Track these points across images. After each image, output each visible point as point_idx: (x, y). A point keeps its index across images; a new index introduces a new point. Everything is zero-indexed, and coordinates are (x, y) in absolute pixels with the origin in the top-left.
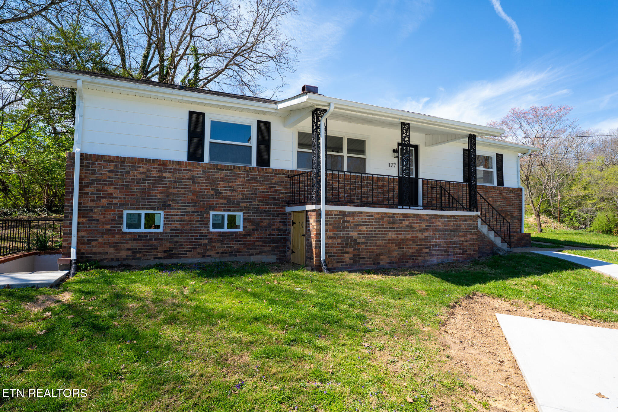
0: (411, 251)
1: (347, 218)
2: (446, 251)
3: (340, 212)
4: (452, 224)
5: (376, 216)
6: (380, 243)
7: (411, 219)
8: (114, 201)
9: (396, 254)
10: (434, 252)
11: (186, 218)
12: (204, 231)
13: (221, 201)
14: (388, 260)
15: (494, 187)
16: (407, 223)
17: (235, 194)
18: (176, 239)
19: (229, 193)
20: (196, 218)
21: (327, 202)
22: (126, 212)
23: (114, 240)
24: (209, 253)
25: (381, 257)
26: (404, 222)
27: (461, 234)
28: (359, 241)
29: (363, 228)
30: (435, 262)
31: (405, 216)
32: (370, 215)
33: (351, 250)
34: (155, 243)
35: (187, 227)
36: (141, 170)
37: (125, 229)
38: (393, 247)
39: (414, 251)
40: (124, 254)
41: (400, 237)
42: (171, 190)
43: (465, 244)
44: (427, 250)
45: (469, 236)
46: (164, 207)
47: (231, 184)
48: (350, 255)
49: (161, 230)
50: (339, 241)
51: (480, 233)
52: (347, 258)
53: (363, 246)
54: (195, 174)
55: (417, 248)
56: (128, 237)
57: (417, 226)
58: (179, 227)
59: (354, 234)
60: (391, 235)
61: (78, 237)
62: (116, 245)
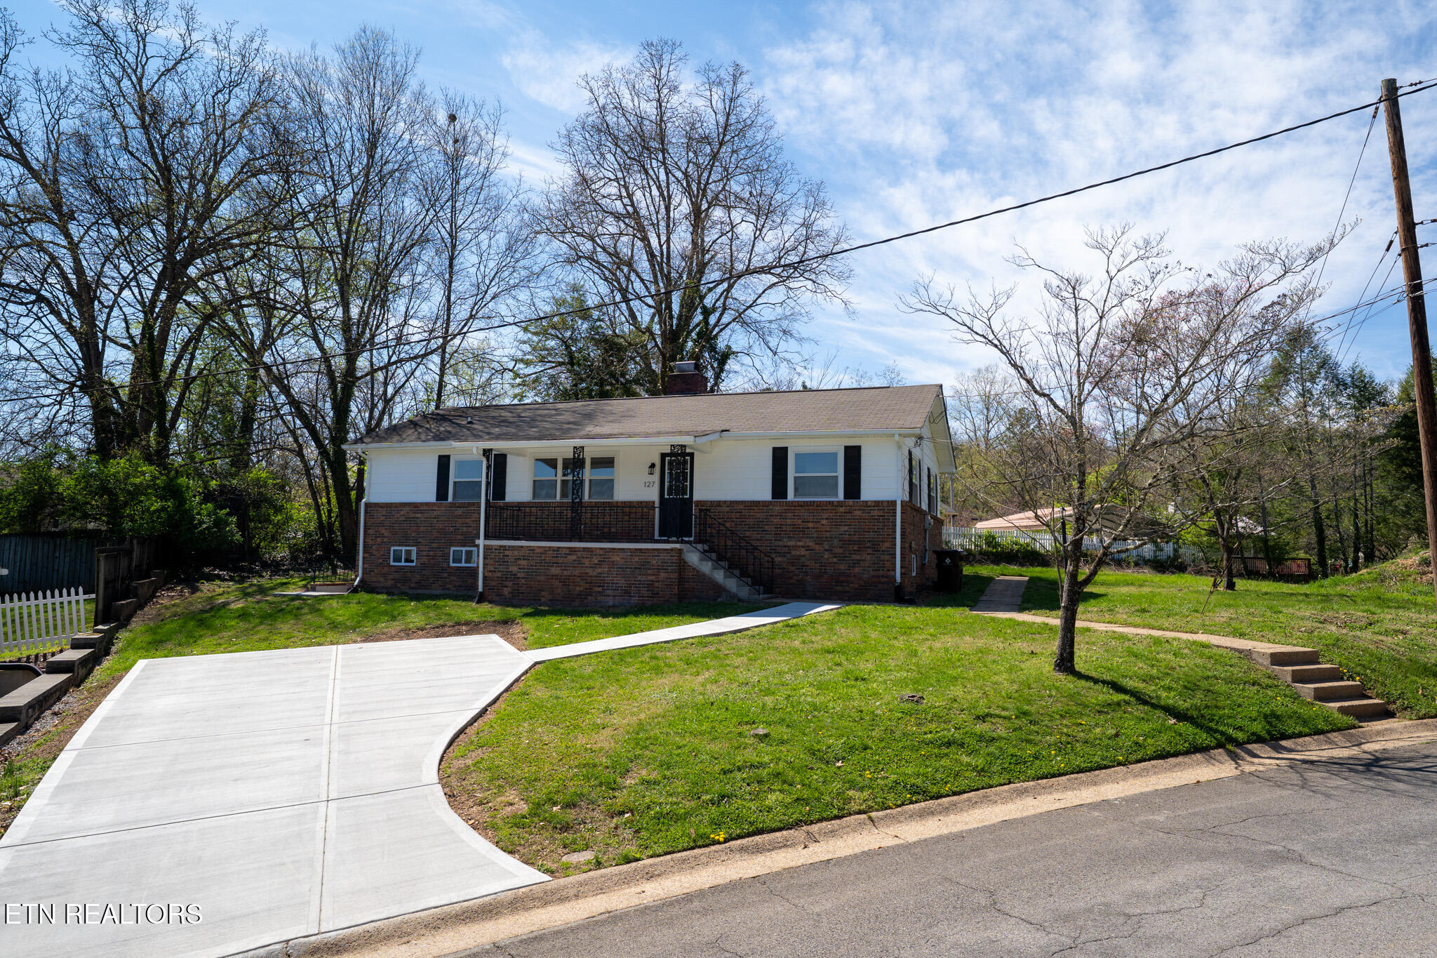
0: (578, 588)
1: (507, 553)
2: (627, 592)
3: (501, 546)
4: (636, 559)
5: (538, 551)
6: (542, 578)
7: (579, 554)
8: (385, 540)
9: (560, 591)
10: (610, 592)
11: (431, 553)
12: (445, 565)
13: (459, 537)
14: (550, 597)
15: (840, 504)
16: (574, 557)
17: (470, 529)
18: (424, 572)
19: (465, 529)
20: (439, 553)
21: (487, 537)
22: (393, 548)
23: (384, 571)
24: (448, 586)
25: (543, 593)
26: (569, 557)
27: (649, 572)
28: (519, 575)
29: (523, 562)
30: (611, 603)
31: (572, 550)
32: (532, 549)
33: (510, 584)
34: (409, 575)
35: (432, 562)
36: (402, 513)
37: (392, 563)
38: (556, 583)
39: (582, 589)
40: (390, 583)
41: (565, 573)
42: (422, 529)
43: (656, 584)
44: (600, 589)
45: (663, 575)
46: (416, 544)
47: (467, 521)
48: (510, 589)
49: (414, 564)
50: (499, 575)
51: (698, 571)
52: (506, 591)
53: (523, 581)
54: (439, 513)
55: (587, 586)
56: (393, 569)
57: (587, 562)
58: (426, 561)
59: (514, 569)
60: (555, 571)
61: (363, 568)
62: (384, 576)
